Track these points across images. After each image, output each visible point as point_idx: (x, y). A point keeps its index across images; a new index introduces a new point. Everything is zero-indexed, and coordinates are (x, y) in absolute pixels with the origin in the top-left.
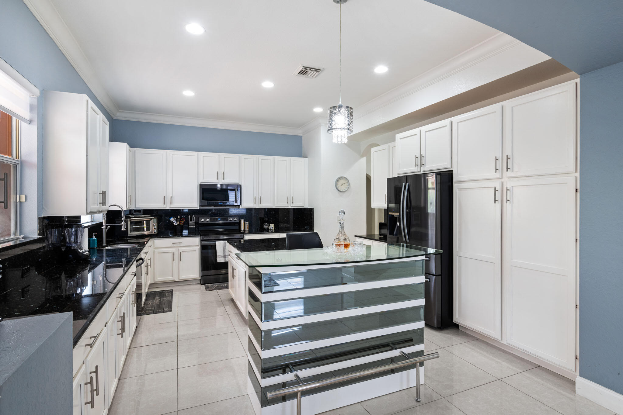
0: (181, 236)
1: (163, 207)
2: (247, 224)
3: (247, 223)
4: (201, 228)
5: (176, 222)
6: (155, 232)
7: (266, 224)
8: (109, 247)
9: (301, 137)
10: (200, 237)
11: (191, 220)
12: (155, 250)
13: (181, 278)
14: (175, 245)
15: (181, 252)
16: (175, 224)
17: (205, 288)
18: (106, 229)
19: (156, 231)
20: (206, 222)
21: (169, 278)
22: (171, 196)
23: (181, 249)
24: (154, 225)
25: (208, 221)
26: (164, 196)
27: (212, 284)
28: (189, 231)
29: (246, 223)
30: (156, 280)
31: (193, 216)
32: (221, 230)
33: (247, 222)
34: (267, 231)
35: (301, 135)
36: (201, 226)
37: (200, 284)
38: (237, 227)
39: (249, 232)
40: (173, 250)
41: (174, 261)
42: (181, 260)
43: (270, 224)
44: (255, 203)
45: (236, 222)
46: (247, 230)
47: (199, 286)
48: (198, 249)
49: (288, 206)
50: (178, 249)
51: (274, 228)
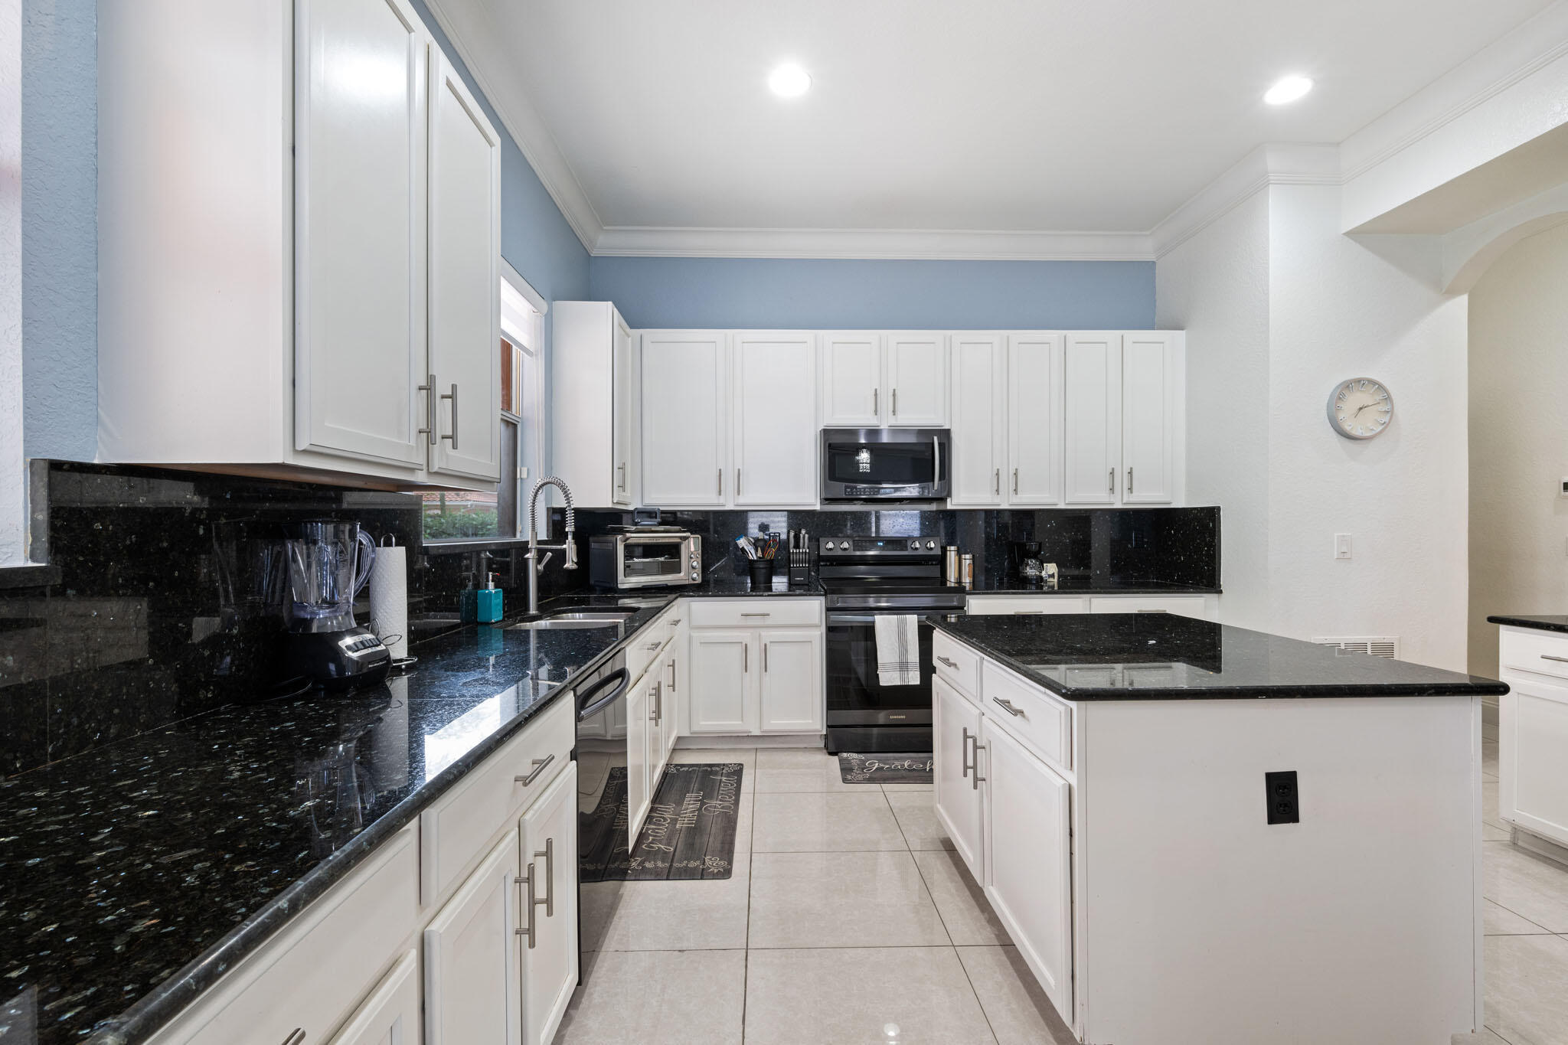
0: (766, 594)
1: (715, 502)
2: (968, 562)
3: (967, 559)
4: (827, 571)
5: (753, 551)
6: (694, 579)
7: (1032, 562)
8: (548, 622)
9: (1151, 266)
10: (823, 599)
11: (797, 546)
12: (692, 634)
13: (766, 727)
14: (751, 621)
15: (766, 645)
16: (751, 557)
17: (842, 770)
18: (539, 561)
19: (697, 577)
20: (840, 553)
21: (731, 724)
22: (739, 470)
23: (769, 635)
24: (691, 558)
25: (845, 549)
26: (720, 470)
27: (862, 756)
28: (789, 580)
29: (963, 556)
30: (695, 728)
31: (803, 532)
32: (873, 578)
33: (968, 556)
34: (1038, 586)
35: (1151, 258)
36: (826, 565)
37: (825, 751)
38: (935, 571)
39: (974, 585)
40: (745, 636)
41: (746, 671)
42: (766, 671)
43: (1045, 565)
44: (997, 491)
45: (932, 553)
46: (968, 581)
47: (823, 758)
48: (817, 637)
49: (1112, 500)
50: (760, 635)
51: (1059, 578)
